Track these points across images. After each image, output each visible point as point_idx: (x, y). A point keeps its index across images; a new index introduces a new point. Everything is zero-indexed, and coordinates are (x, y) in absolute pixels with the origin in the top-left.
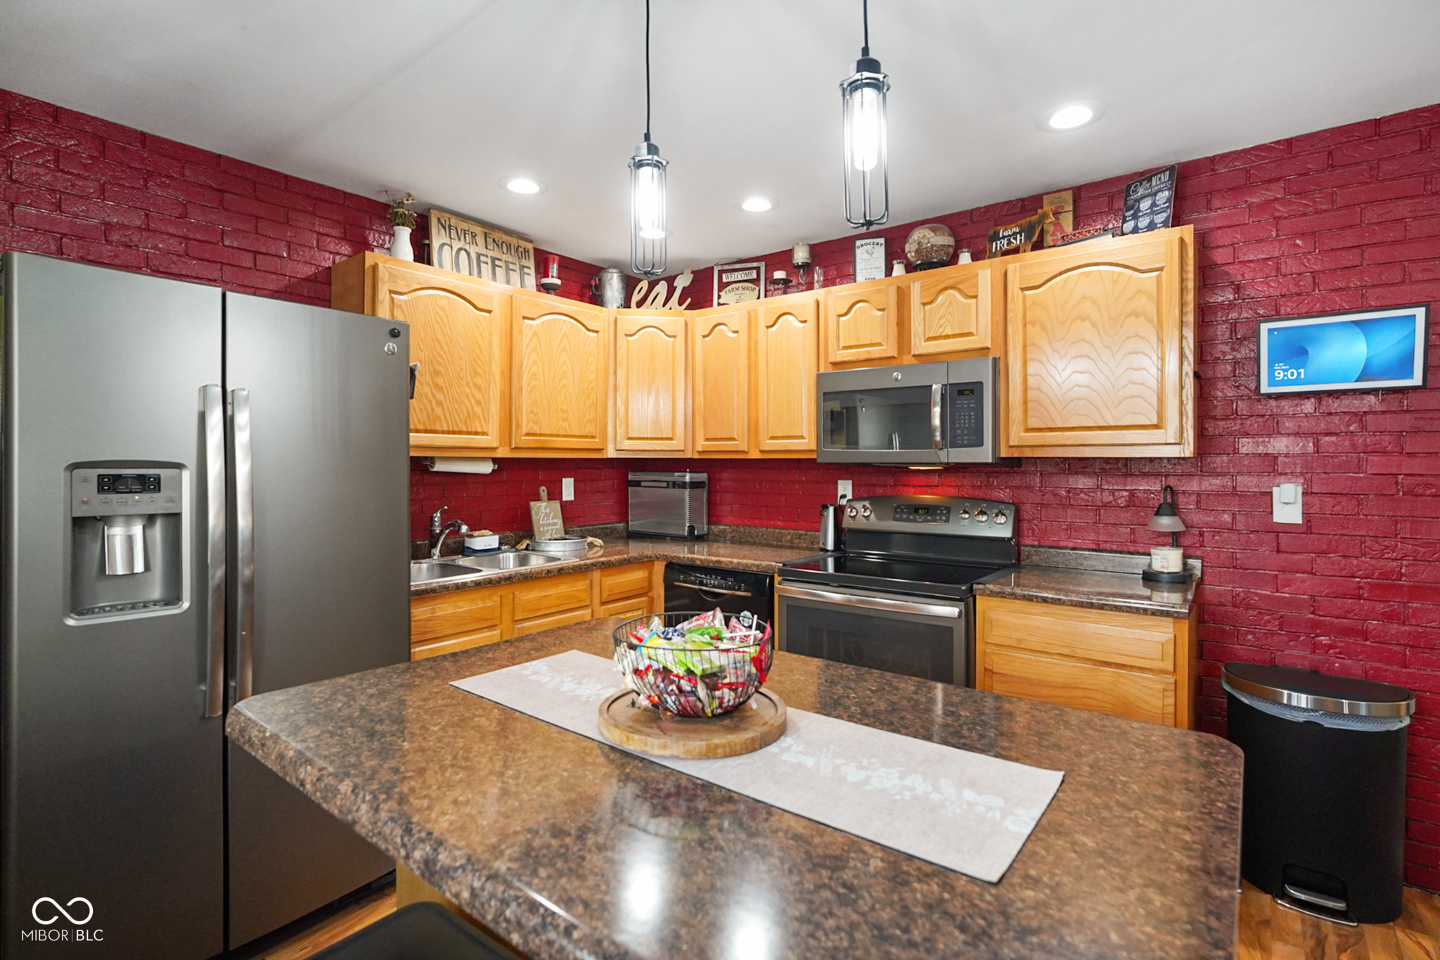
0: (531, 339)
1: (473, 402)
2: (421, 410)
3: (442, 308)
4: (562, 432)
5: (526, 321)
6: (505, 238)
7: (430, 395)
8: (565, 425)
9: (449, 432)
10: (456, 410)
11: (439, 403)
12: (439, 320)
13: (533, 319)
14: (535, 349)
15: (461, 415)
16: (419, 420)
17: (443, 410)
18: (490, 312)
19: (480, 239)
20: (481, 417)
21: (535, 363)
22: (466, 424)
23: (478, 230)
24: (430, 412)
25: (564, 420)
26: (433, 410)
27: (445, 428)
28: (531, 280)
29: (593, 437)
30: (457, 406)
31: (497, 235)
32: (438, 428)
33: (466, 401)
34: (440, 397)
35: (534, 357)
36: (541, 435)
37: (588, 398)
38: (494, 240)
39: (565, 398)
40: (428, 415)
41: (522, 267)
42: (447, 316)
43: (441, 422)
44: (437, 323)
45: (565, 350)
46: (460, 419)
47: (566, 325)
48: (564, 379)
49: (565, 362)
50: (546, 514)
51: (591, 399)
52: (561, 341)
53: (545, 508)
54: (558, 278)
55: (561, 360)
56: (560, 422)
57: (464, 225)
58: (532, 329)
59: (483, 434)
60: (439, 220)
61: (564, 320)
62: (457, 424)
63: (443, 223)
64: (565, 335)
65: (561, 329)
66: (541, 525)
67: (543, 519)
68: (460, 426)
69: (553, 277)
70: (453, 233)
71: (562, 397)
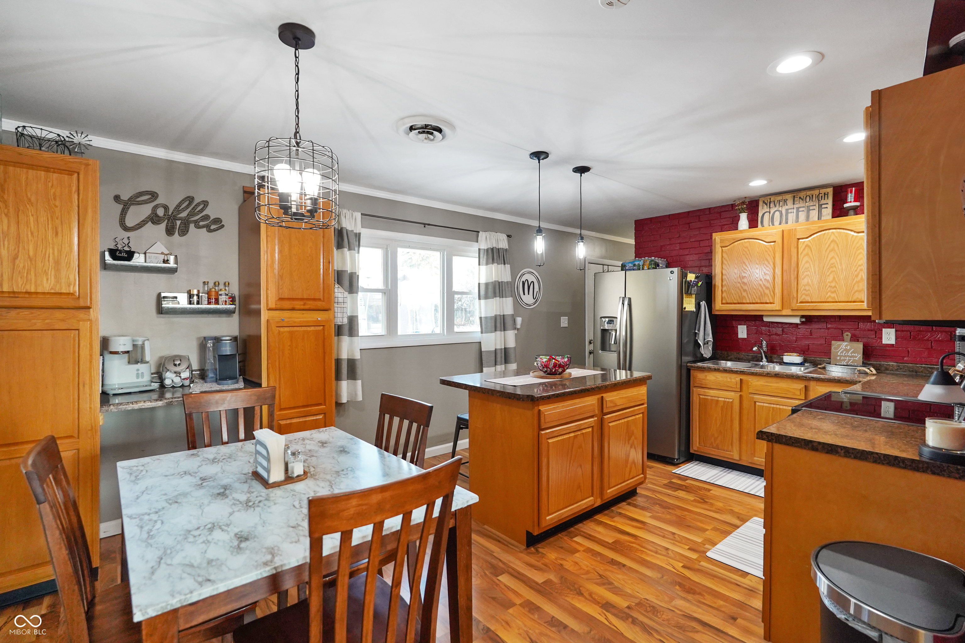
0: (804, 249)
1: (764, 288)
2: (735, 294)
3: (747, 247)
4: (830, 300)
5: (800, 240)
6: (809, 193)
7: (740, 287)
8: (833, 295)
9: (750, 303)
10: (754, 292)
11: (745, 291)
12: (744, 253)
13: (807, 238)
14: (807, 254)
15: (757, 295)
16: (735, 299)
17: (747, 294)
18: (775, 242)
19: (790, 202)
20: (769, 295)
21: (807, 262)
22: (760, 299)
23: (789, 197)
24: (740, 294)
25: (832, 292)
26: (741, 294)
27: (748, 301)
28: (828, 211)
30: (754, 291)
31: (802, 194)
32: (744, 301)
33: (760, 288)
34: (745, 287)
35: (806, 259)
36: (812, 302)
37: (857, 276)
38: (800, 198)
39: (834, 278)
40: (739, 297)
41: (820, 206)
42: (749, 250)
43: (746, 299)
44: (744, 254)
45: (833, 250)
46: (756, 297)
47: (836, 235)
48: (832, 267)
49: (833, 258)
50: (846, 350)
51: (860, 277)
52: (829, 246)
53: (845, 346)
54: (855, 201)
55: (830, 257)
56: (829, 294)
57: (780, 198)
58: (805, 244)
59: (771, 303)
60: (764, 202)
61: (832, 232)
62: (755, 299)
63: (766, 202)
64: (833, 241)
65: (829, 238)
66: (839, 356)
67: (842, 352)
68: (756, 300)
69: (851, 202)
70: (772, 205)
71: (831, 278)
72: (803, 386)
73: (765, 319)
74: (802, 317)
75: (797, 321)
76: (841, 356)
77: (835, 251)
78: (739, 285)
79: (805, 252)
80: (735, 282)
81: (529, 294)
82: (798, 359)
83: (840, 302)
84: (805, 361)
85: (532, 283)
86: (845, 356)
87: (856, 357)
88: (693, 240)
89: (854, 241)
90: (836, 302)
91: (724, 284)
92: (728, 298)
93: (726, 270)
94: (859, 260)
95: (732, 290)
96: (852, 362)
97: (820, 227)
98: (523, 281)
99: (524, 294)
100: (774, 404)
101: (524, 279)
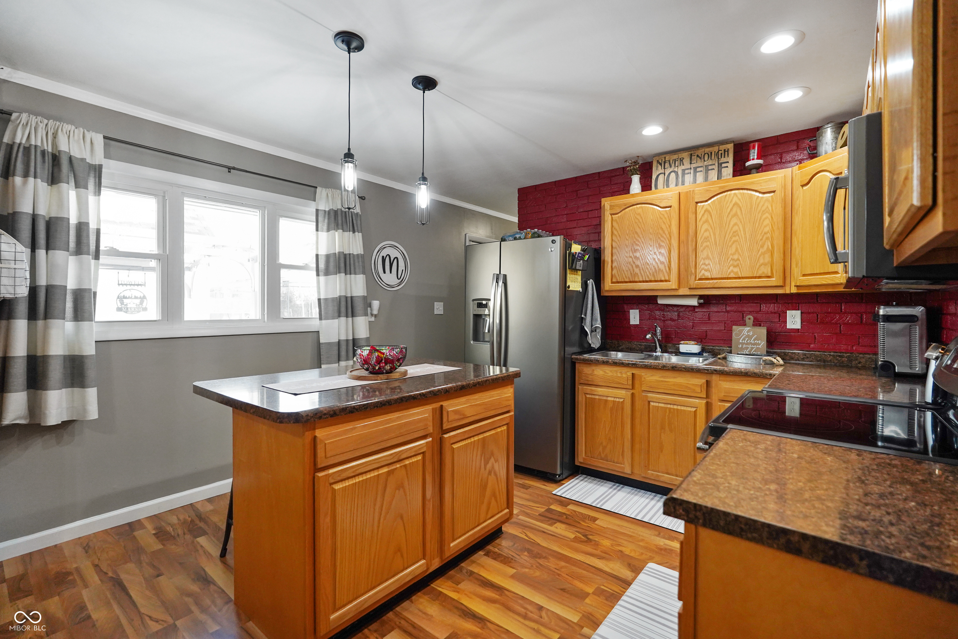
0: (703, 215)
1: (659, 263)
2: (627, 271)
3: (639, 214)
4: (732, 275)
5: (699, 204)
6: (707, 150)
7: (632, 262)
8: (736, 270)
9: (643, 282)
10: (647, 268)
11: (637, 266)
12: (637, 221)
13: (706, 201)
14: (707, 221)
15: (651, 272)
16: (626, 277)
17: (640, 269)
18: (670, 207)
19: (686, 161)
20: (664, 271)
21: (706, 230)
22: (654, 275)
23: (685, 155)
24: (632, 272)
25: (735, 267)
26: (634, 271)
27: (641, 280)
28: (728, 171)
29: (769, 277)
30: (648, 267)
31: (700, 152)
32: (637, 279)
33: (654, 263)
34: (638, 263)
35: (706, 226)
36: (712, 279)
37: (762, 246)
38: (698, 156)
39: (737, 250)
40: (631, 274)
41: (720, 165)
42: (642, 218)
44: (636, 223)
45: (736, 215)
46: (650, 273)
47: (740, 196)
48: (735, 236)
49: (736, 224)
50: (748, 336)
51: (765, 247)
52: (731, 210)
53: (748, 332)
54: (757, 159)
55: (732, 223)
56: (731, 268)
57: (675, 157)
58: (704, 209)
59: (666, 281)
60: (658, 162)
61: (735, 194)
62: (648, 276)
63: (661, 162)
64: (736, 204)
65: (732, 201)
66: (741, 343)
67: (744, 339)
68: (650, 277)
69: (753, 159)
70: (667, 165)
71: (734, 250)
72: (704, 381)
73: (660, 301)
74: (701, 297)
75: (694, 302)
76: (743, 344)
77: (738, 216)
78: (631, 259)
79: (704, 219)
80: (626, 257)
81: (391, 273)
82: (695, 348)
83: (743, 278)
84: (703, 350)
85: (396, 259)
86: (747, 344)
87: (759, 345)
88: (582, 210)
89: (759, 204)
90: (739, 278)
91: (614, 258)
92: (619, 275)
93: (617, 243)
94: (765, 227)
95: (623, 266)
96: (755, 351)
97: (720, 187)
98: (383, 257)
99: (385, 272)
100: (670, 404)
101: (384, 253)
